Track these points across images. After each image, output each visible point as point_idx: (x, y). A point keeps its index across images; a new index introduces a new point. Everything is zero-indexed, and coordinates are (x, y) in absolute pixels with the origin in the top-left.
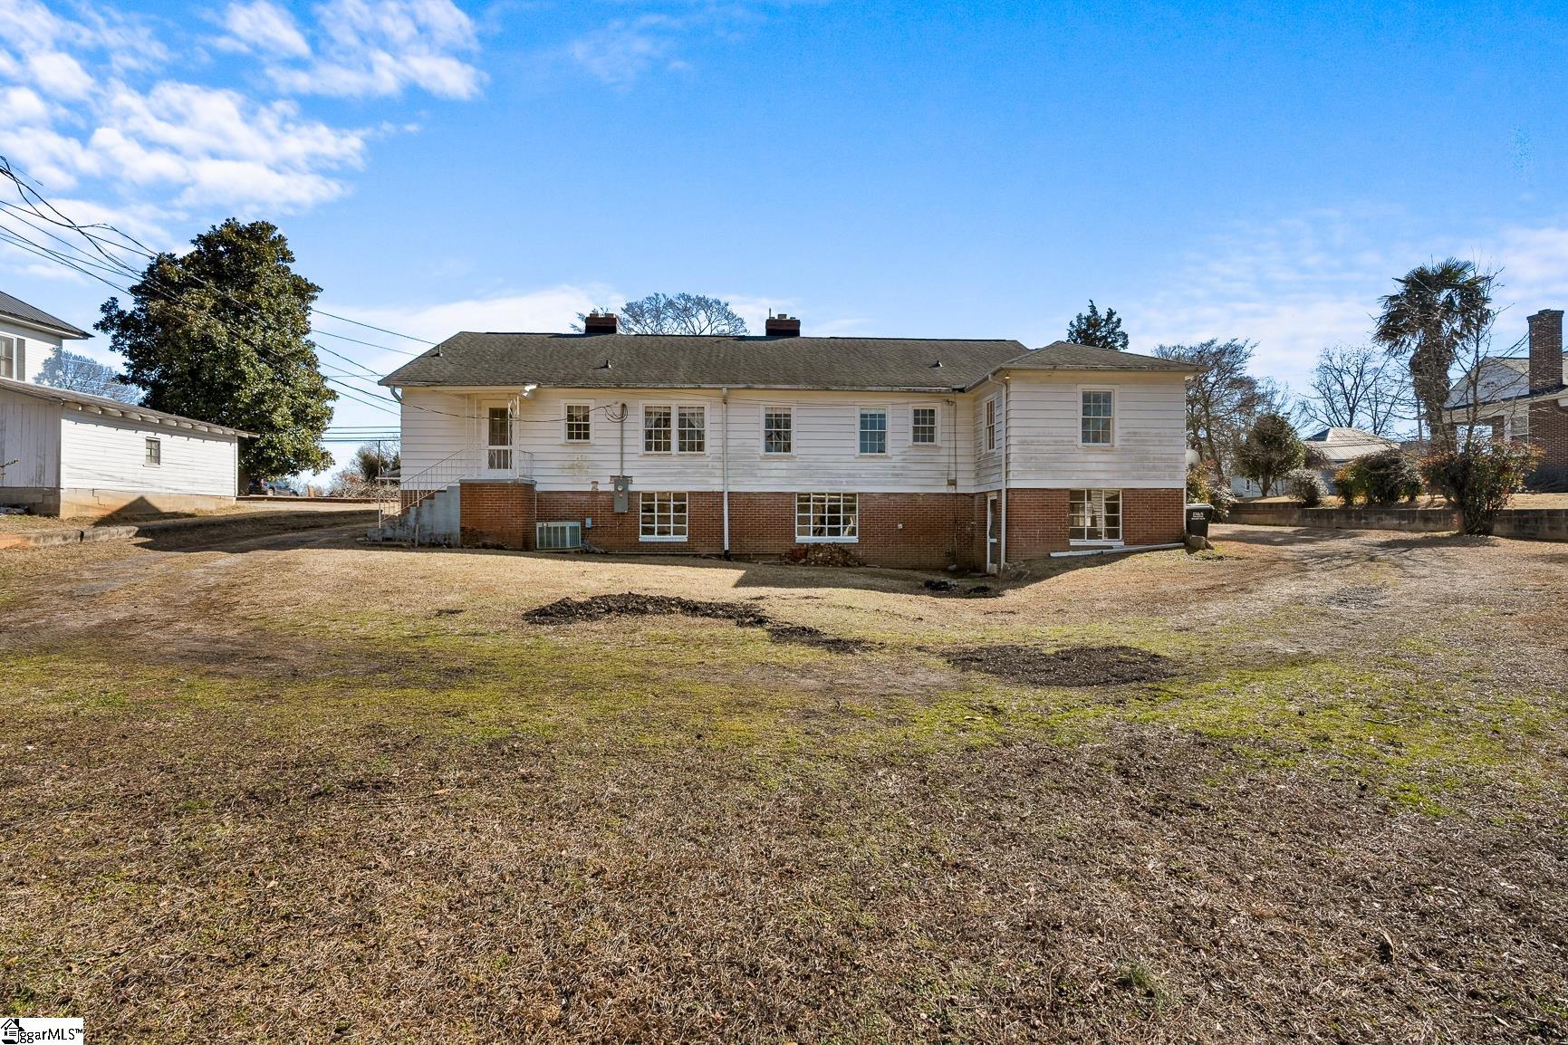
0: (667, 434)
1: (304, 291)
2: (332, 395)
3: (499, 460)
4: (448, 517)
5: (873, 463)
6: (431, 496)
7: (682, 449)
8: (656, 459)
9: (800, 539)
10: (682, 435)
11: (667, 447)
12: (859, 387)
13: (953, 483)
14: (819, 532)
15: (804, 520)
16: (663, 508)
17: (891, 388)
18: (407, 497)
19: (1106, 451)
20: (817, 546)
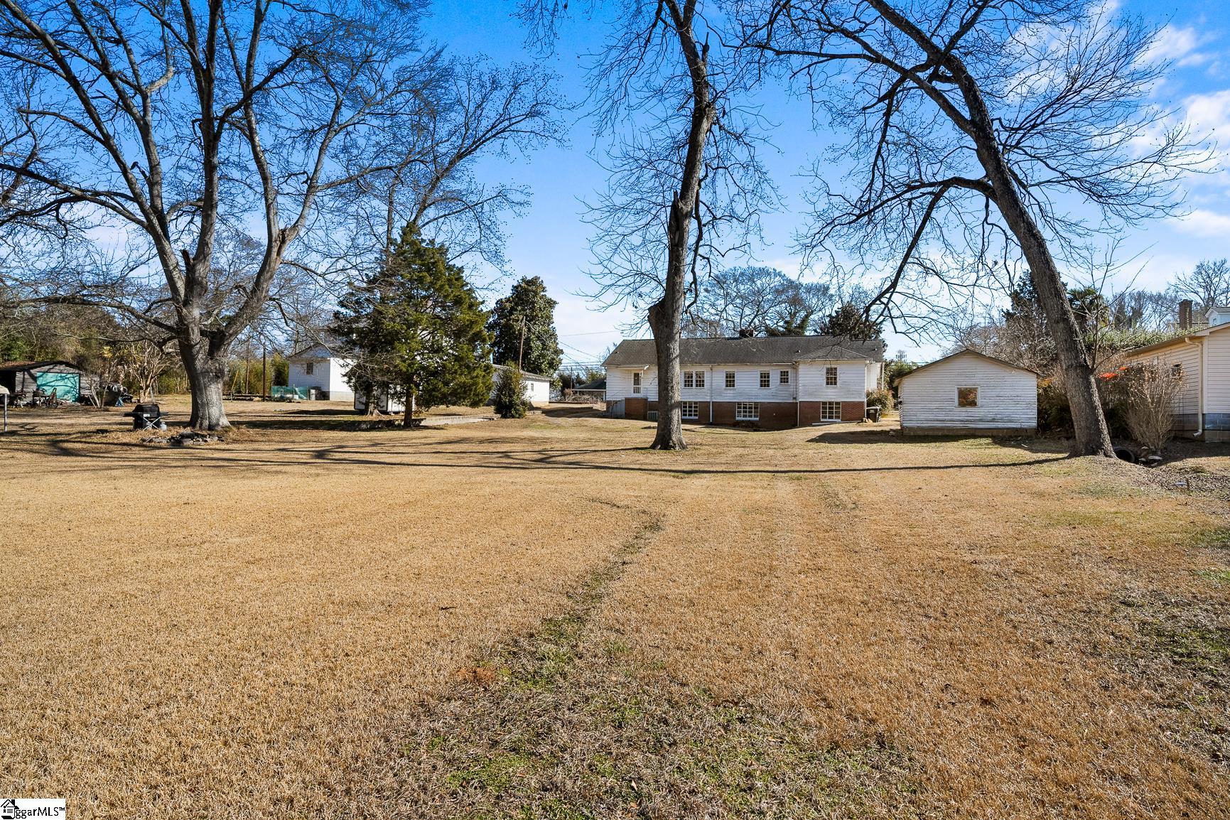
0: (692, 381)
1: (551, 304)
2: (562, 352)
3: (637, 391)
4: (621, 409)
5: (765, 391)
6: (616, 402)
7: (697, 386)
8: (688, 390)
9: (737, 418)
10: (697, 381)
11: (692, 385)
12: (758, 363)
13: (795, 398)
14: (745, 416)
15: (739, 412)
16: (690, 407)
17: (770, 363)
18: (608, 403)
19: (834, 388)
20: (743, 421)
